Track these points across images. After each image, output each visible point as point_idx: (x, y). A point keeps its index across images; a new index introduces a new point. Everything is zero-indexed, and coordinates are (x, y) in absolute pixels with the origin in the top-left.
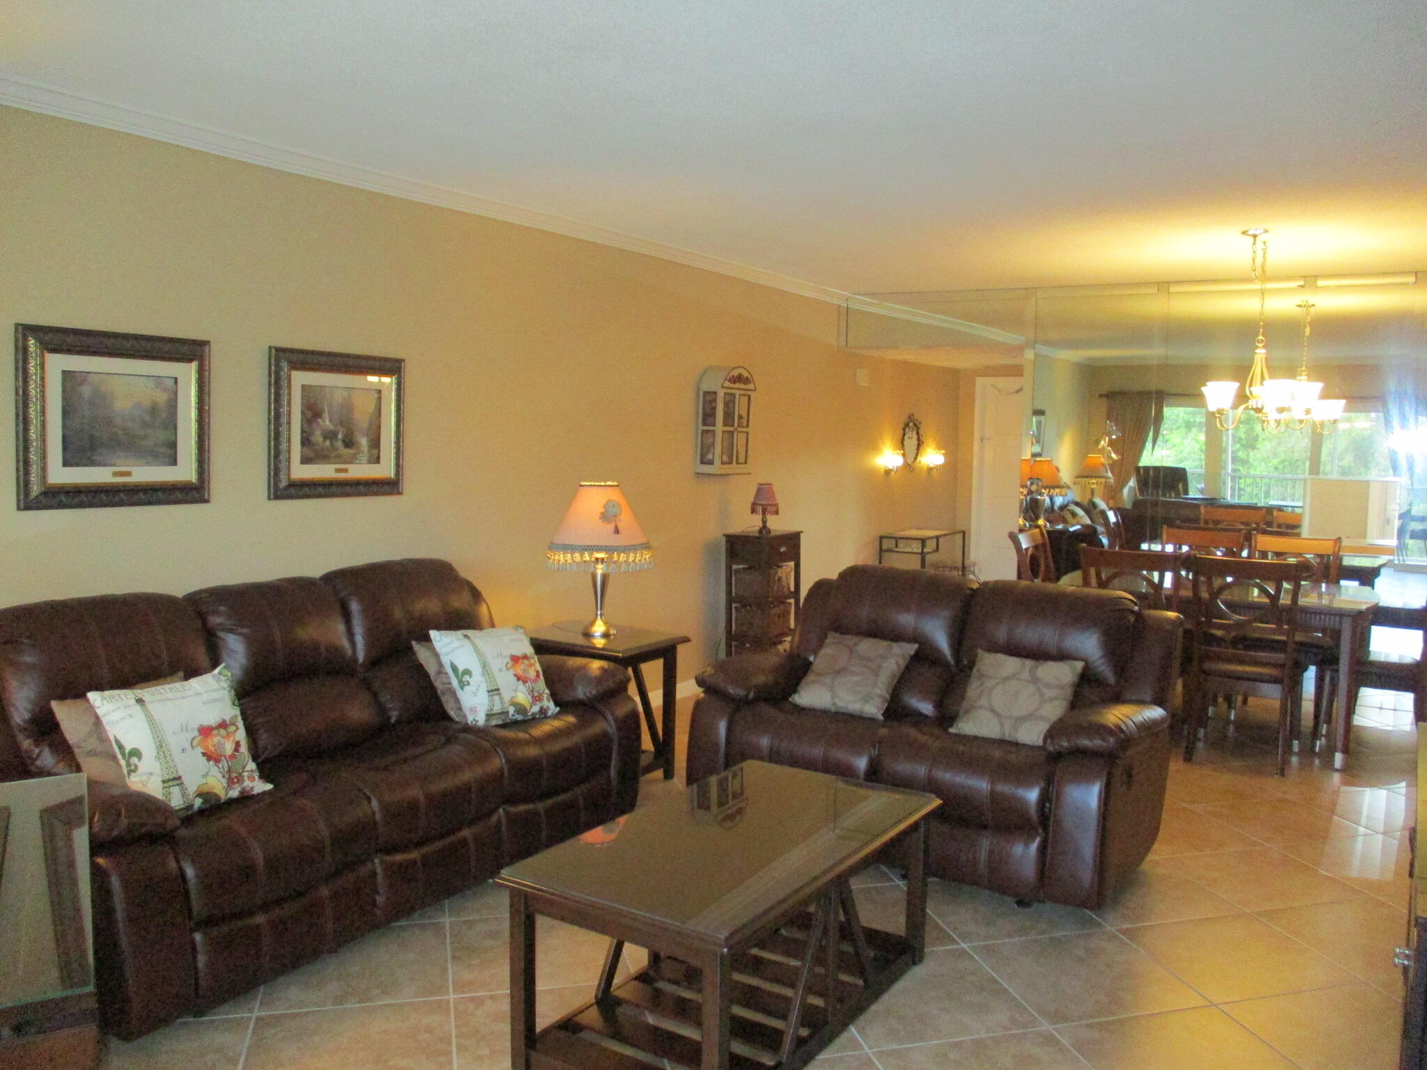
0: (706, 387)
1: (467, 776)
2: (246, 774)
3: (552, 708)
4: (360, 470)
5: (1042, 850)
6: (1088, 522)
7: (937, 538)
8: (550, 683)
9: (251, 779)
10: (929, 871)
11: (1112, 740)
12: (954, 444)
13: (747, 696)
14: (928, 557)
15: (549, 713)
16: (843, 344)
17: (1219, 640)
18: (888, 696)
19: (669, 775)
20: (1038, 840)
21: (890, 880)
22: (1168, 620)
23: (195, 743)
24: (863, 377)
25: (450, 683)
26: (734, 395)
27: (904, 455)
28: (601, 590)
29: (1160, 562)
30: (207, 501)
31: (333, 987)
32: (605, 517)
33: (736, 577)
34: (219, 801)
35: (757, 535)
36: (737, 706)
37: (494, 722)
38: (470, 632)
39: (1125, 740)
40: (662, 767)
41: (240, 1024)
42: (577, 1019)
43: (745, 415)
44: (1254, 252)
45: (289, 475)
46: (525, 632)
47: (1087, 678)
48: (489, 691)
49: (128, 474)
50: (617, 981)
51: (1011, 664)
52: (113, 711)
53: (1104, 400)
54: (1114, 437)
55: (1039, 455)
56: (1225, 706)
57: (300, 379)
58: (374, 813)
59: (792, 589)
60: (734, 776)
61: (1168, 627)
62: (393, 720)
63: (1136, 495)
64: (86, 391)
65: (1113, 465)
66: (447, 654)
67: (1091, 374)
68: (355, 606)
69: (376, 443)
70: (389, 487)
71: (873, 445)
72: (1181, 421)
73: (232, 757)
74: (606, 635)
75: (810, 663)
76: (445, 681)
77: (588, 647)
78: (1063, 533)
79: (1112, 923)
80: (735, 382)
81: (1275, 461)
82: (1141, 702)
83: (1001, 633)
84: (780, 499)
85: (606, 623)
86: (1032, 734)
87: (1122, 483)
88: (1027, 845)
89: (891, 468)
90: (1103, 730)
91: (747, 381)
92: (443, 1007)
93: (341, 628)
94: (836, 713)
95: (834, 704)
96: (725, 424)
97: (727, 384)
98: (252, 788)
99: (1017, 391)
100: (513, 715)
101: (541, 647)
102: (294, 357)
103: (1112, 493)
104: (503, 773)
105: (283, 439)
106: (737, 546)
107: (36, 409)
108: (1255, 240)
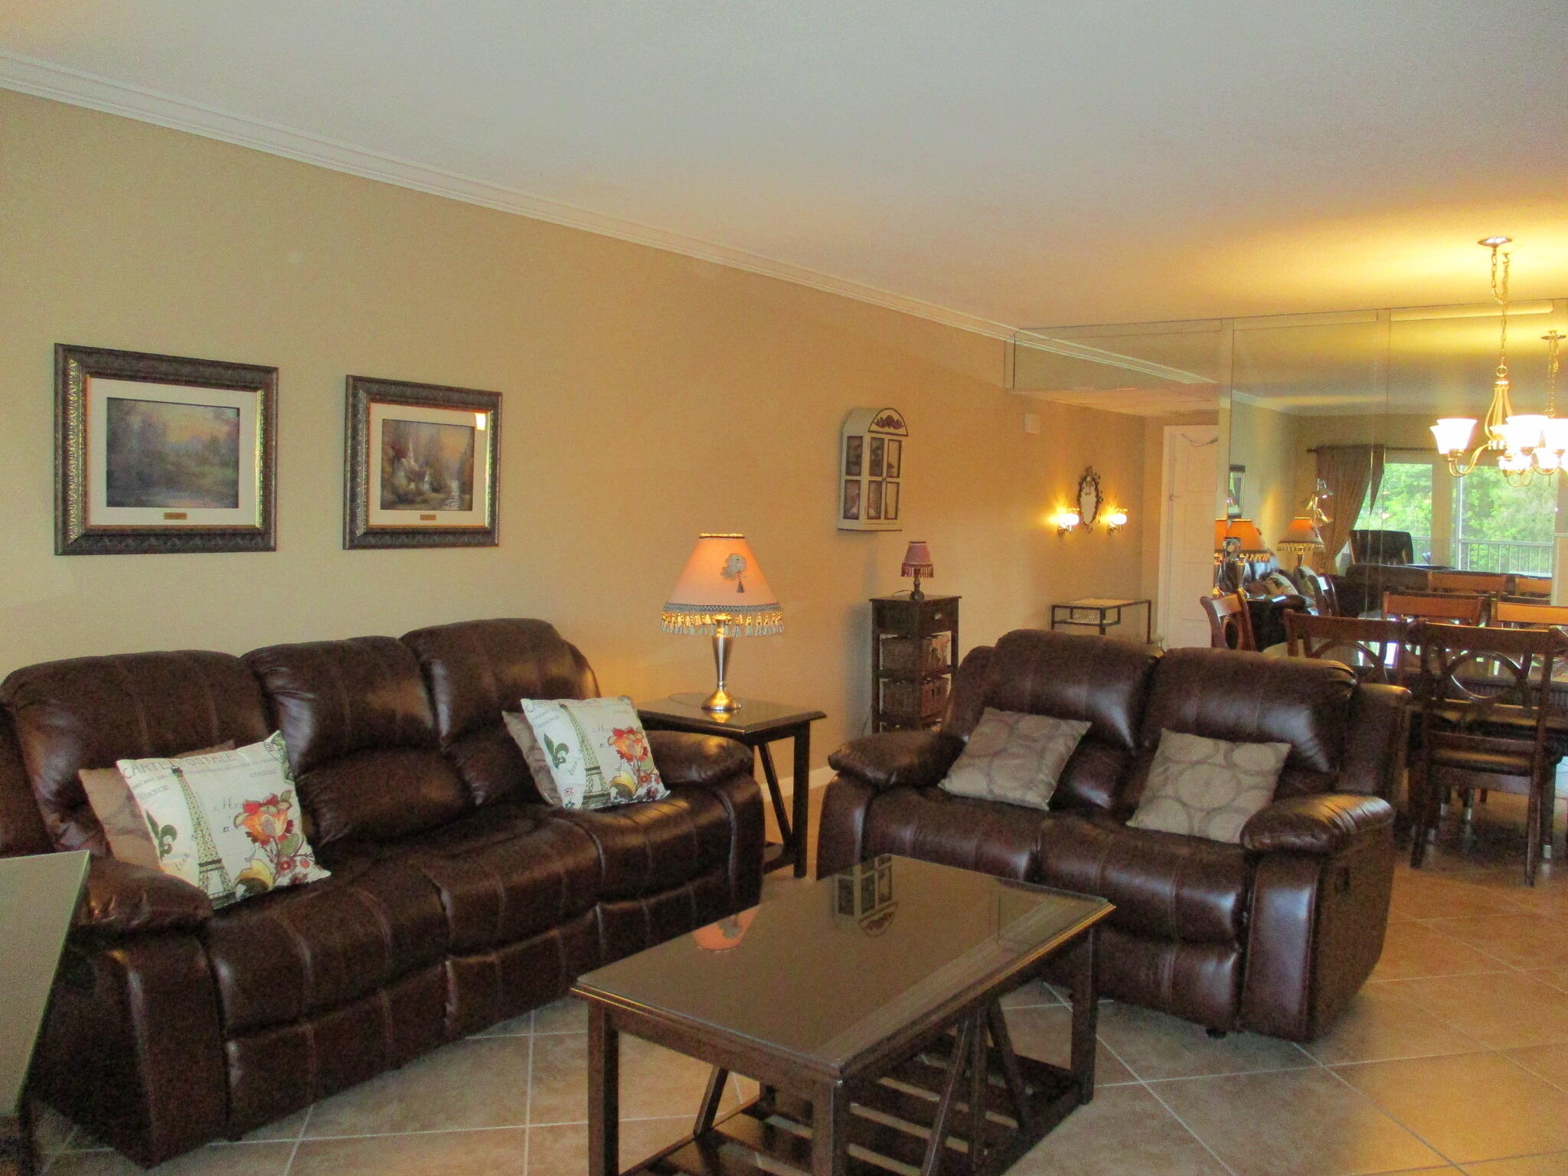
0: (852, 430)
1: (558, 866)
2: (298, 859)
3: (662, 791)
4: (448, 518)
5: (1239, 968)
6: (1295, 592)
7: (1119, 608)
8: (658, 761)
9: (305, 864)
10: (1099, 992)
11: (1324, 837)
12: (1138, 504)
13: (888, 780)
14: (1108, 629)
15: (658, 797)
16: (1009, 385)
17: (1453, 726)
18: (1054, 783)
19: (800, 872)
20: (1233, 958)
21: (1055, 1000)
22: (1392, 694)
23: (239, 820)
24: (1032, 424)
25: (544, 761)
26: (882, 440)
27: (1080, 513)
28: (724, 655)
29: (1381, 633)
30: (274, 549)
31: (393, 1110)
32: (727, 573)
33: (884, 648)
34: (266, 889)
35: (908, 599)
36: (877, 791)
37: (593, 806)
38: (567, 702)
39: (1341, 838)
40: (793, 862)
41: (281, 1150)
42: (670, 1158)
43: (895, 464)
44: (1494, 265)
45: (367, 520)
46: (632, 703)
47: (1294, 765)
48: (587, 770)
49: (182, 516)
50: (720, 1114)
51: (1202, 746)
52: (146, 782)
53: (1313, 456)
54: (1325, 497)
55: (1239, 516)
56: (1460, 804)
57: (381, 412)
58: (444, 909)
59: (949, 663)
60: (881, 876)
61: (1393, 704)
62: (479, 801)
63: (1351, 561)
64: (136, 422)
65: (1323, 529)
66: (540, 726)
67: (1297, 424)
68: (439, 671)
69: (467, 487)
70: (483, 537)
71: (1044, 503)
72: (1402, 485)
73: (283, 838)
74: (728, 709)
75: (963, 744)
76: (538, 757)
77: (710, 723)
78: (1266, 603)
79: (1323, 1059)
80: (883, 426)
81: (1513, 530)
82: (1362, 794)
83: (1190, 710)
84: (933, 559)
85: (728, 695)
86: (1226, 830)
87: (1334, 550)
88: (1221, 959)
89: (1064, 527)
90: (1314, 825)
91: (897, 425)
92: (516, 1138)
93: (421, 693)
94: (995, 803)
95: (991, 791)
96: (872, 473)
97: (874, 427)
98: (305, 876)
99: (1212, 442)
100: (616, 798)
101: (651, 722)
102: (375, 388)
103: (1323, 560)
104: (600, 863)
105: (361, 479)
106: (885, 613)
107: (77, 441)
108: (1495, 251)
